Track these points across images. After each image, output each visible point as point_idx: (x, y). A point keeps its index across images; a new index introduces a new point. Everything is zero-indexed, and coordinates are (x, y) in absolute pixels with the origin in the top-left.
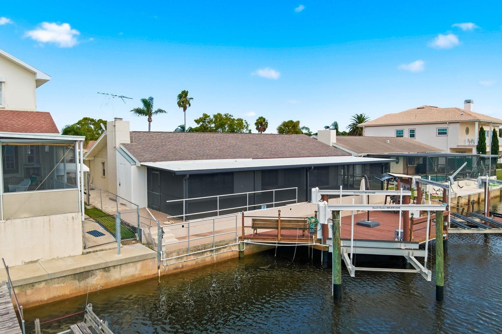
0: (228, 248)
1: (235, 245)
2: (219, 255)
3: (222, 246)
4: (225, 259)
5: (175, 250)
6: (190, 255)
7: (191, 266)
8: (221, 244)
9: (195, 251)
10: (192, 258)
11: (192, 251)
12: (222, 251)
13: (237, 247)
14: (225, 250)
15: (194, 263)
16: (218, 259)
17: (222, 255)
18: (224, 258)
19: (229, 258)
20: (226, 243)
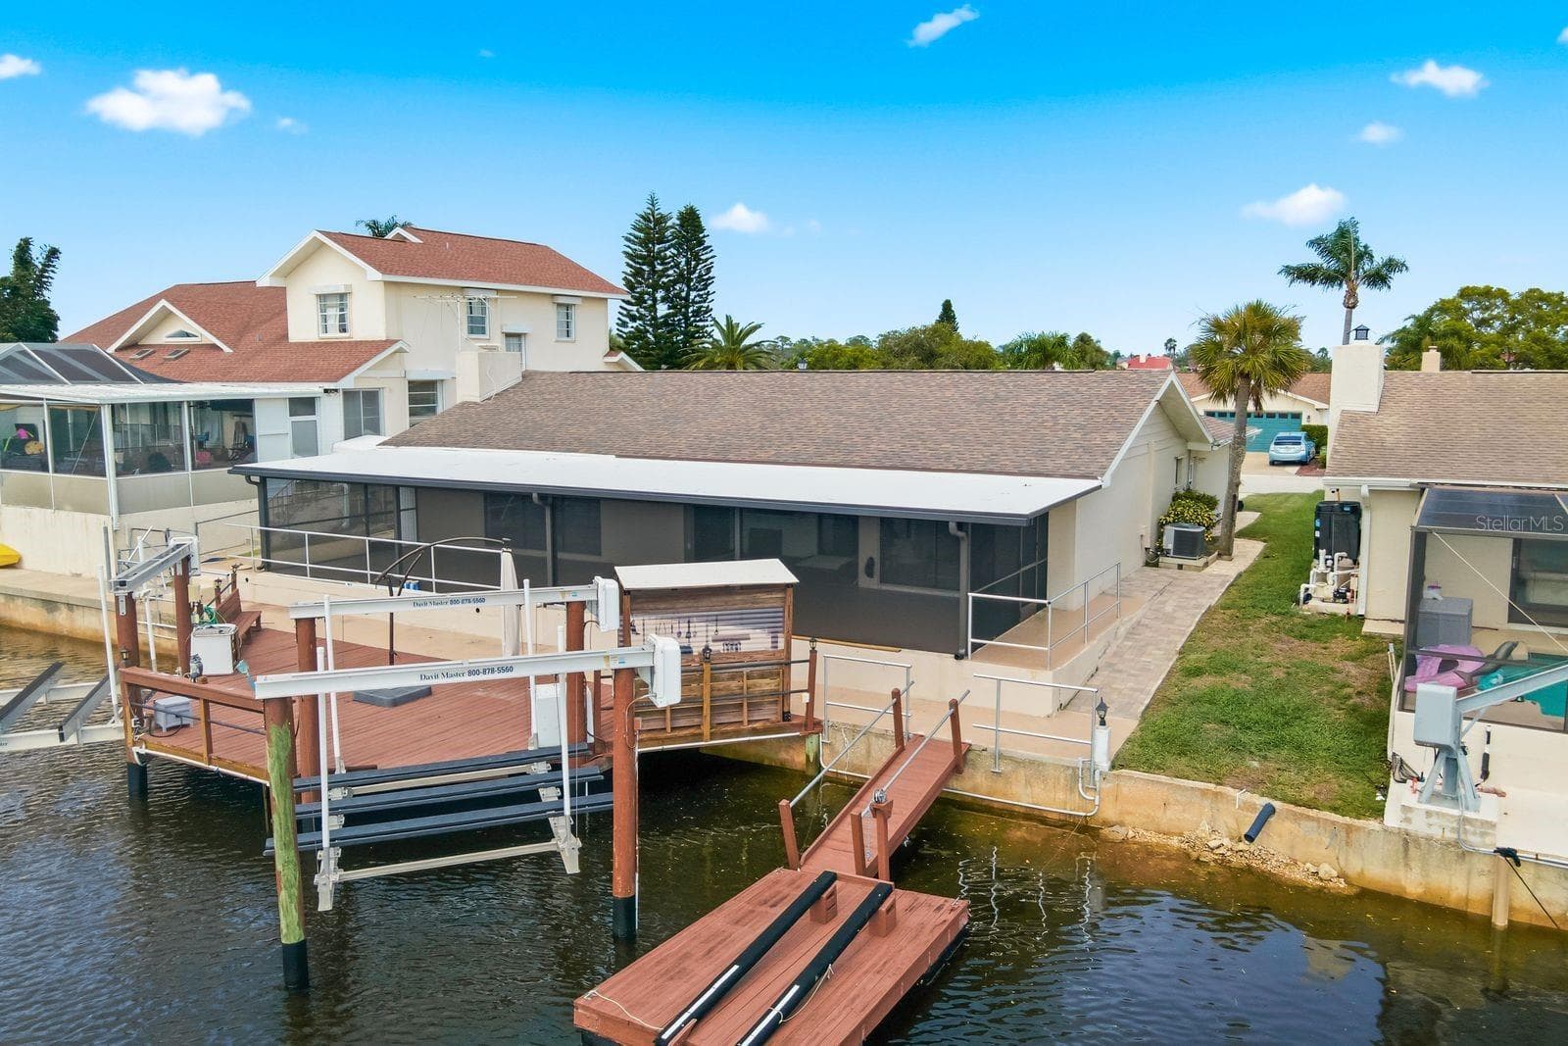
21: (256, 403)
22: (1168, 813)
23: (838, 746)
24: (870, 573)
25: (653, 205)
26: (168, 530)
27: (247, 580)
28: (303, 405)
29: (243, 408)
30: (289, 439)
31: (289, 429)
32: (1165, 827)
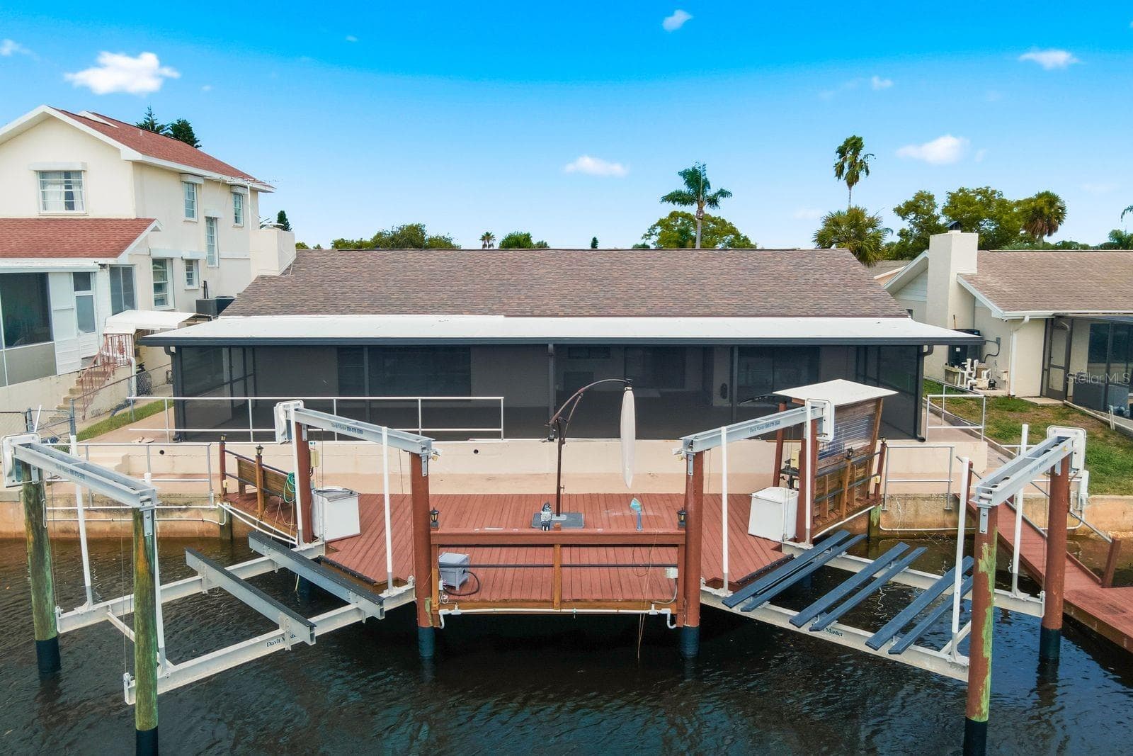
0: (193, 512)
1: (211, 510)
2: (168, 523)
3: (175, 504)
4: (184, 536)
5: (60, 495)
6: (96, 511)
7: (101, 532)
8: (173, 501)
9: (108, 504)
10: (102, 516)
11: (102, 503)
12: (176, 516)
13: (215, 515)
14: (185, 516)
15: (107, 527)
16: (165, 531)
17: (176, 526)
18: (183, 533)
19: (197, 535)
20: (186, 501)
21: (49, 276)
22: (1126, 518)
23: (893, 512)
24: (723, 395)
25: (150, 115)
26: (30, 411)
27: (162, 452)
28: (82, 280)
29: (40, 281)
30: (75, 314)
31: (74, 304)
32: (1124, 528)
